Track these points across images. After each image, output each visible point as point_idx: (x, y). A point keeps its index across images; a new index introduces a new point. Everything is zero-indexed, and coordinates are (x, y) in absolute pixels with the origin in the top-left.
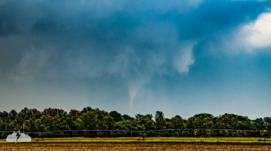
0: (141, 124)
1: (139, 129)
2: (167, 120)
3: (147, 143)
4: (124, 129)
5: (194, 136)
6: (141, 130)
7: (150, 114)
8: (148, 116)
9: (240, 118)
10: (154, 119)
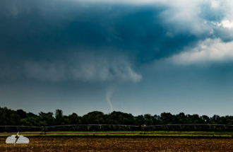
0: (43, 120)
1: (42, 125)
2: (65, 117)
3: (48, 137)
4: (29, 125)
5: (87, 130)
6: (43, 125)
7: (51, 112)
8: (49, 113)
9: (126, 115)
10: (54, 116)
